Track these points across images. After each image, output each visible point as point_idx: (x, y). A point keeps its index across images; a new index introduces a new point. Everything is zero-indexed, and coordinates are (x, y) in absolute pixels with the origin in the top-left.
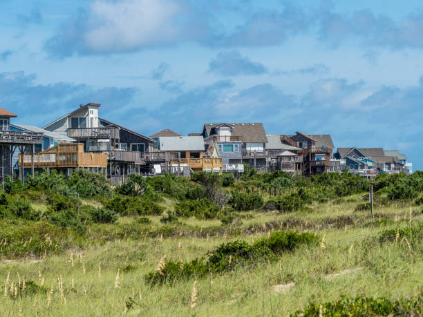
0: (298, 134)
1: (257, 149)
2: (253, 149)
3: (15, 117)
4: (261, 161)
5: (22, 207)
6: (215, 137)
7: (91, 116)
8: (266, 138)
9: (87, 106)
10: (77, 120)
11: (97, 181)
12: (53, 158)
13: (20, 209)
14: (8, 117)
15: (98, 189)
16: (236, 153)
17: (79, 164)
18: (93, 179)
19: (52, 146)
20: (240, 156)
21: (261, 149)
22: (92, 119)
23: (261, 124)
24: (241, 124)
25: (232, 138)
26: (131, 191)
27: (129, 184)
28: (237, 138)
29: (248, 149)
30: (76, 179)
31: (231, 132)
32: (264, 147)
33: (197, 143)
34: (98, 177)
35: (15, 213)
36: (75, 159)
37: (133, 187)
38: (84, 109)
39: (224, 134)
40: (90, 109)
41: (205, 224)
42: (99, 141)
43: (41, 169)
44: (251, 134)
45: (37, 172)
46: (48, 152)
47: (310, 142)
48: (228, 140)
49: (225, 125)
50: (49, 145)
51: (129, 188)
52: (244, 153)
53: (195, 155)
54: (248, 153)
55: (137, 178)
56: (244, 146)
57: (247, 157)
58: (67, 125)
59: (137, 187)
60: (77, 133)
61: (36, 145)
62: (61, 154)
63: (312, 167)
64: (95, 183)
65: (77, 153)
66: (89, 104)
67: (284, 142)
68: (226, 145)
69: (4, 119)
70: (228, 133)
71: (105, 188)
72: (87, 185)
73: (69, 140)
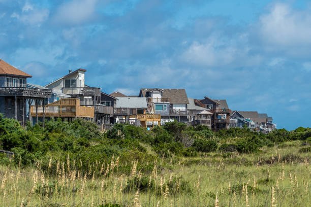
0: (206, 98)
1: (181, 108)
2: (178, 108)
3: (31, 77)
4: (184, 118)
5: (67, 143)
6: (149, 99)
7: (80, 78)
8: (188, 100)
9: (77, 70)
10: (69, 81)
11: (91, 127)
12: (56, 110)
13: (66, 145)
14: (25, 77)
15: (92, 134)
16: (165, 111)
17: (77, 114)
18: (88, 126)
19: (55, 100)
20: (168, 114)
21: (184, 108)
22: (80, 80)
23: (184, 90)
24: (168, 90)
25: (162, 100)
26: (115, 136)
27: (114, 131)
28: (166, 100)
29: (174, 108)
30: (76, 126)
31: (162, 95)
32: (186, 107)
33: (142, 103)
34: (91, 124)
35: (62, 147)
36: (73, 110)
37: (117, 133)
38: (76, 73)
39: (156, 97)
40: (79, 74)
42: (85, 97)
43: (49, 117)
44: (176, 97)
45: (46, 120)
46: (53, 105)
47: (215, 104)
48: (159, 101)
49: (157, 90)
50: (53, 100)
51: (113, 134)
52: (171, 111)
53: (140, 111)
54: (174, 111)
55: (119, 126)
56: (171, 106)
57: (173, 114)
58: (62, 85)
59: (119, 133)
60: (70, 91)
61: (43, 99)
62: (63, 107)
64: (90, 129)
65: (75, 107)
66: (79, 70)
67: (196, 104)
68: (158, 105)
69: (23, 78)
70: (159, 96)
71: (97, 133)
72: (86, 131)
73: (66, 96)
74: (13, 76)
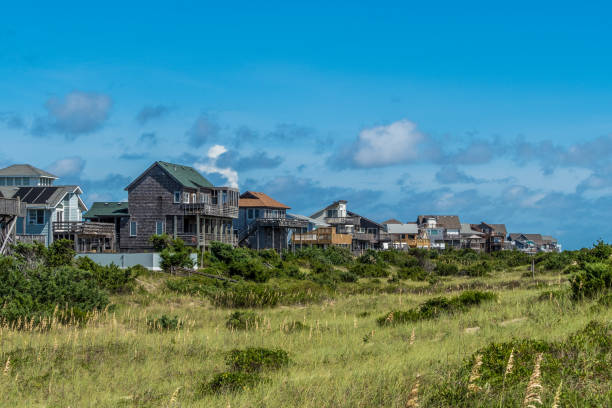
0: (483, 224)
1: (454, 233)
2: (451, 233)
3: (290, 209)
4: (457, 242)
5: (293, 270)
6: (425, 225)
7: (341, 209)
8: (460, 225)
9: (338, 202)
10: (331, 212)
11: (345, 253)
12: (315, 238)
13: (292, 272)
14: (284, 209)
15: (346, 259)
16: (440, 235)
17: (332, 241)
18: (342, 252)
19: (314, 229)
20: (442, 238)
21: (457, 233)
22: (342, 211)
23: (457, 216)
24: (443, 216)
25: (437, 225)
27: (366, 256)
28: (441, 225)
29: (448, 233)
30: (330, 252)
31: (436, 221)
32: (459, 232)
33: (413, 229)
34: (345, 250)
35: (289, 274)
36: (329, 238)
38: (336, 204)
39: (432, 223)
40: (340, 205)
41: (418, 284)
42: (346, 226)
43: (307, 244)
44: (450, 223)
45: (304, 247)
46: (311, 233)
47: (491, 229)
48: (434, 227)
49: (432, 217)
50: (312, 229)
51: (366, 259)
52: (445, 236)
53: (412, 236)
54: (448, 236)
55: (371, 252)
56: (445, 231)
57: (447, 239)
58: (325, 215)
59: (371, 258)
60: (331, 221)
61: (303, 228)
62: (320, 235)
63: (492, 247)
64: (343, 255)
65: (330, 234)
66: (340, 201)
67: (473, 229)
68: (433, 231)
69: (282, 210)
70: (434, 222)
71: (350, 259)
72: (338, 256)
73: (326, 225)
74: (273, 208)
